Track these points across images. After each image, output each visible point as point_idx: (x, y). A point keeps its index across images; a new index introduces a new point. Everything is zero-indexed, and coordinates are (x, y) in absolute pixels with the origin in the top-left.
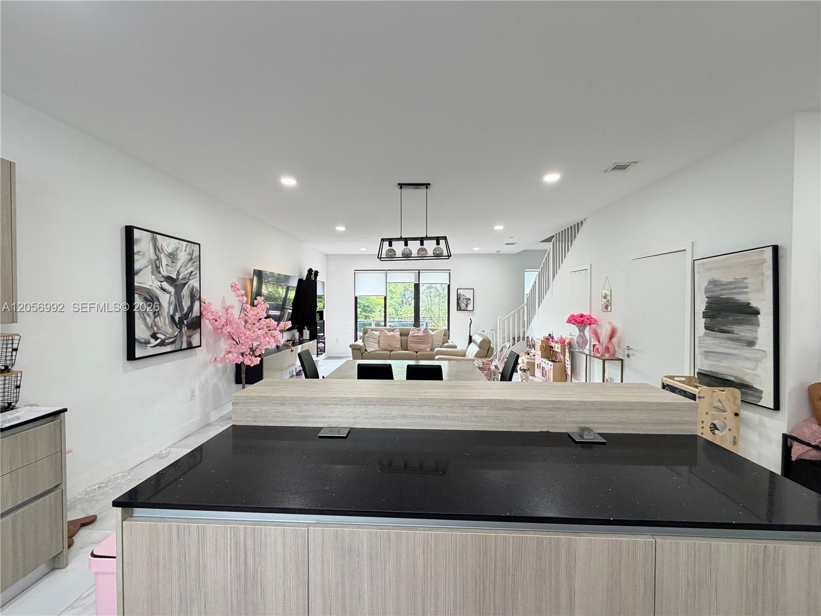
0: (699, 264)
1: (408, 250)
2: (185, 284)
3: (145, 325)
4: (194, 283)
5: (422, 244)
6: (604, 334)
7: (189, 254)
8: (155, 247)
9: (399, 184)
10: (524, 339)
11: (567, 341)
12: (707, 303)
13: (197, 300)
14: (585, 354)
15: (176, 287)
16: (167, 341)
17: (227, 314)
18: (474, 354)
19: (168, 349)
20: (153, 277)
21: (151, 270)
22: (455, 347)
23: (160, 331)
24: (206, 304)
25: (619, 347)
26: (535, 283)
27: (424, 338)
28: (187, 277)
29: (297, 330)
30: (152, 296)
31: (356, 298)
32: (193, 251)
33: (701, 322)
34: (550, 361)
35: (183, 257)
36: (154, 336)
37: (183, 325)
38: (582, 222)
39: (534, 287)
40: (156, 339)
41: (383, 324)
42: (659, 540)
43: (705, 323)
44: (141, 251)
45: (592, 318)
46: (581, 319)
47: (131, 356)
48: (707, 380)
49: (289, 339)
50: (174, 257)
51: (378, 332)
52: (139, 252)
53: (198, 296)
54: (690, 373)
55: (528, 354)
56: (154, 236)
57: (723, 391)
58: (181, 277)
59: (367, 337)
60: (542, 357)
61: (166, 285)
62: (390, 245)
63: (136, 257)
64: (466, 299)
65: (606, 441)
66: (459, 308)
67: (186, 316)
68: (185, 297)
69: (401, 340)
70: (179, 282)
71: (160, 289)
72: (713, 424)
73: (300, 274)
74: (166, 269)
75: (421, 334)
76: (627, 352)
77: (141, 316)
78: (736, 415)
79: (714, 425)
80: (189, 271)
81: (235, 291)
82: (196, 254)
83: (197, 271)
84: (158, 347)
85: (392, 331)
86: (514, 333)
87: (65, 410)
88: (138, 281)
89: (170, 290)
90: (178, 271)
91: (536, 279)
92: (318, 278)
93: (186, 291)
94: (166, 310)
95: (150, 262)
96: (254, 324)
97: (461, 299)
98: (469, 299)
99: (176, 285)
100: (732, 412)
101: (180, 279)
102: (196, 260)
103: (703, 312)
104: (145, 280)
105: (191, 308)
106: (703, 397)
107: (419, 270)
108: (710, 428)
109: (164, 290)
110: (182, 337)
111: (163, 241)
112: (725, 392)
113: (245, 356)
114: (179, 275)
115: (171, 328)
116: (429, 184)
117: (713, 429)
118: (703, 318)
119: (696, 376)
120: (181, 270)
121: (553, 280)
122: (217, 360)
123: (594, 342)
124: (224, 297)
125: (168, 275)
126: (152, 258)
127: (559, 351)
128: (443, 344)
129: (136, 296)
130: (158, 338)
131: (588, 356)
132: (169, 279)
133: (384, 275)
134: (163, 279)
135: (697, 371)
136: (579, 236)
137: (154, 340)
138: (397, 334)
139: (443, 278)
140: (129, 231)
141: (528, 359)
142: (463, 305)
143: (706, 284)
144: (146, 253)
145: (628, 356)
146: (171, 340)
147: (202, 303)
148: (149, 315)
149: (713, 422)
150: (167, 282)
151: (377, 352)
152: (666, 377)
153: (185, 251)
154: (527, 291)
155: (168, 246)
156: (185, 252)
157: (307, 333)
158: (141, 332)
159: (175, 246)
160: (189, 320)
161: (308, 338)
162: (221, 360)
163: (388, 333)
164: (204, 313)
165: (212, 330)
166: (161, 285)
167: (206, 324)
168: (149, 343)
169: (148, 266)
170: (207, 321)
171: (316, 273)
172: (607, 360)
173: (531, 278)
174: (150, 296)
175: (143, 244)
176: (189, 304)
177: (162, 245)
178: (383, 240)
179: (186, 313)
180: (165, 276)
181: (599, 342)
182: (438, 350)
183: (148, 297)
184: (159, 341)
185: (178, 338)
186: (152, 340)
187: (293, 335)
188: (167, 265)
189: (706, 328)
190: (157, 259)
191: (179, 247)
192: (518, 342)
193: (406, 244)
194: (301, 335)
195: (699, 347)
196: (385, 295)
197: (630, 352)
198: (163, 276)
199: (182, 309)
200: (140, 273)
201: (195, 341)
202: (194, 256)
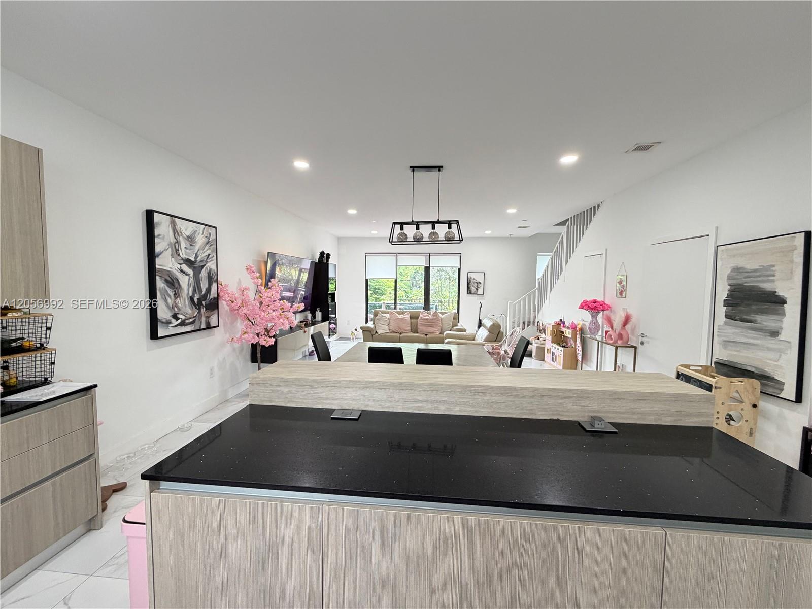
0: (723, 251)
1: (419, 234)
2: (203, 267)
3: (166, 306)
4: (211, 265)
5: (433, 228)
6: (618, 321)
7: (206, 237)
8: (175, 230)
9: (411, 167)
10: (534, 323)
11: (579, 327)
12: (729, 291)
13: (215, 281)
14: (597, 340)
15: (194, 269)
16: (187, 321)
17: (243, 296)
18: (484, 338)
19: (188, 328)
20: (173, 259)
21: (171, 253)
22: (465, 331)
23: (180, 312)
24: (223, 286)
25: (633, 334)
26: (548, 267)
27: (434, 321)
28: (205, 259)
29: (309, 312)
30: (172, 278)
31: (367, 281)
32: (210, 234)
33: (721, 310)
34: (560, 346)
35: (200, 240)
36: (175, 316)
37: (202, 306)
38: (599, 206)
39: (546, 271)
40: (177, 319)
41: (394, 306)
42: (670, 532)
43: (726, 312)
44: (160, 233)
45: (605, 304)
46: (595, 305)
47: (154, 335)
48: (725, 370)
49: (303, 320)
50: (192, 240)
51: (388, 315)
52: (159, 235)
53: (216, 278)
54: (707, 361)
55: (539, 339)
56: (173, 219)
57: (742, 382)
58: (199, 259)
59: (378, 319)
60: (552, 342)
61: (185, 268)
62: (402, 229)
63: (157, 240)
64: (477, 283)
65: (617, 431)
66: (469, 292)
67: (204, 297)
68: (203, 279)
69: (411, 323)
70: (197, 265)
71: (179, 271)
72: (728, 414)
73: (313, 257)
74: (185, 251)
75: (431, 317)
76: (641, 339)
77: (162, 297)
78: (755, 406)
79: (730, 416)
80: (207, 253)
81: (250, 273)
82: (213, 237)
83: (214, 254)
84: (178, 327)
85: (402, 313)
86: (524, 318)
87: (96, 386)
88: (159, 263)
89: (189, 273)
90: (196, 254)
91: (548, 263)
92: (330, 261)
93: (203, 274)
94: (186, 292)
95: (170, 245)
96: (269, 306)
97: (472, 282)
98: (479, 282)
99: (194, 267)
100: (750, 403)
101: (198, 261)
102: (212, 243)
103: (725, 301)
104: (166, 262)
105: (209, 290)
106: (720, 388)
107: (430, 253)
108: (726, 418)
109: (183, 272)
110: (201, 318)
111: (181, 225)
112: (743, 383)
113: (260, 336)
114: (197, 257)
115: (190, 308)
116: (442, 167)
117: (729, 419)
118: (724, 306)
119: (713, 365)
120: (198, 253)
121: (566, 265)
122: (234, 340)
123: (607, 328)
124: (239, 279)
125: (187, 257)
126: (172, 241)
127: (570, 336)
128: (452, 327)
129: (158, 278)
130: (179, 319)
131: (600, 343)
132: (188, 262)
133: (395, 258)
134: (182, 262)
135: (714, 360)
136: (595, 220)
137: (175, 320)
138: (407, 317)
139: (454, 262)
140: (150, 214)
141: (538, 343)
142: (473, 289)
143: (730, 271)
144: (166, 237)
145: (642, 343)
146: (191, 320)
147: (219, 285)
148: (170, 296)
149: (729, 413)
150: (186, 265)
151: (388, 334)
152: (681, 366)
153: (202, 234)
154: (539, 275)
155: (186, 229)
156: (203, 236)
157: (319, 315)
158: (163, 313)
159: (192, 229)
160: (207, 301)
161: (320, 319)
162: (237, 340)
163: (398, 315)
164: (221, 294)
165: (228, 310)
166: (181, 268)
167: (223, 305)
168: (170, 323)
169: (168, 249)
170: (224, 303)
171: (328, 255)
172: (619, 347)
173: (543, 262)
174: (170, 278)
175: (163, 228)
176: (207, 286)
177: (180, 229)
178: (394, 224)
179: (205, 294)
180: (184, 258)
181: (612, 328)
182: (446, 334)
183: (169, 279)
184: (179, 321)
185: (197, 318)
186: (173, 321)
187: (306, 317)
188: (185, 248)
189: (727, 316)
190: (176, 243)
191: (196, 231)
192: (528, 326)
193: (418, 228)
194: (314, 316)
195: (718, 336)
196: (395, 278)
197: (644, 339)
198: (182, 259)
199: (200, 291)
200: (160, 256)
201: (213, 322)
202: (211, 239)
